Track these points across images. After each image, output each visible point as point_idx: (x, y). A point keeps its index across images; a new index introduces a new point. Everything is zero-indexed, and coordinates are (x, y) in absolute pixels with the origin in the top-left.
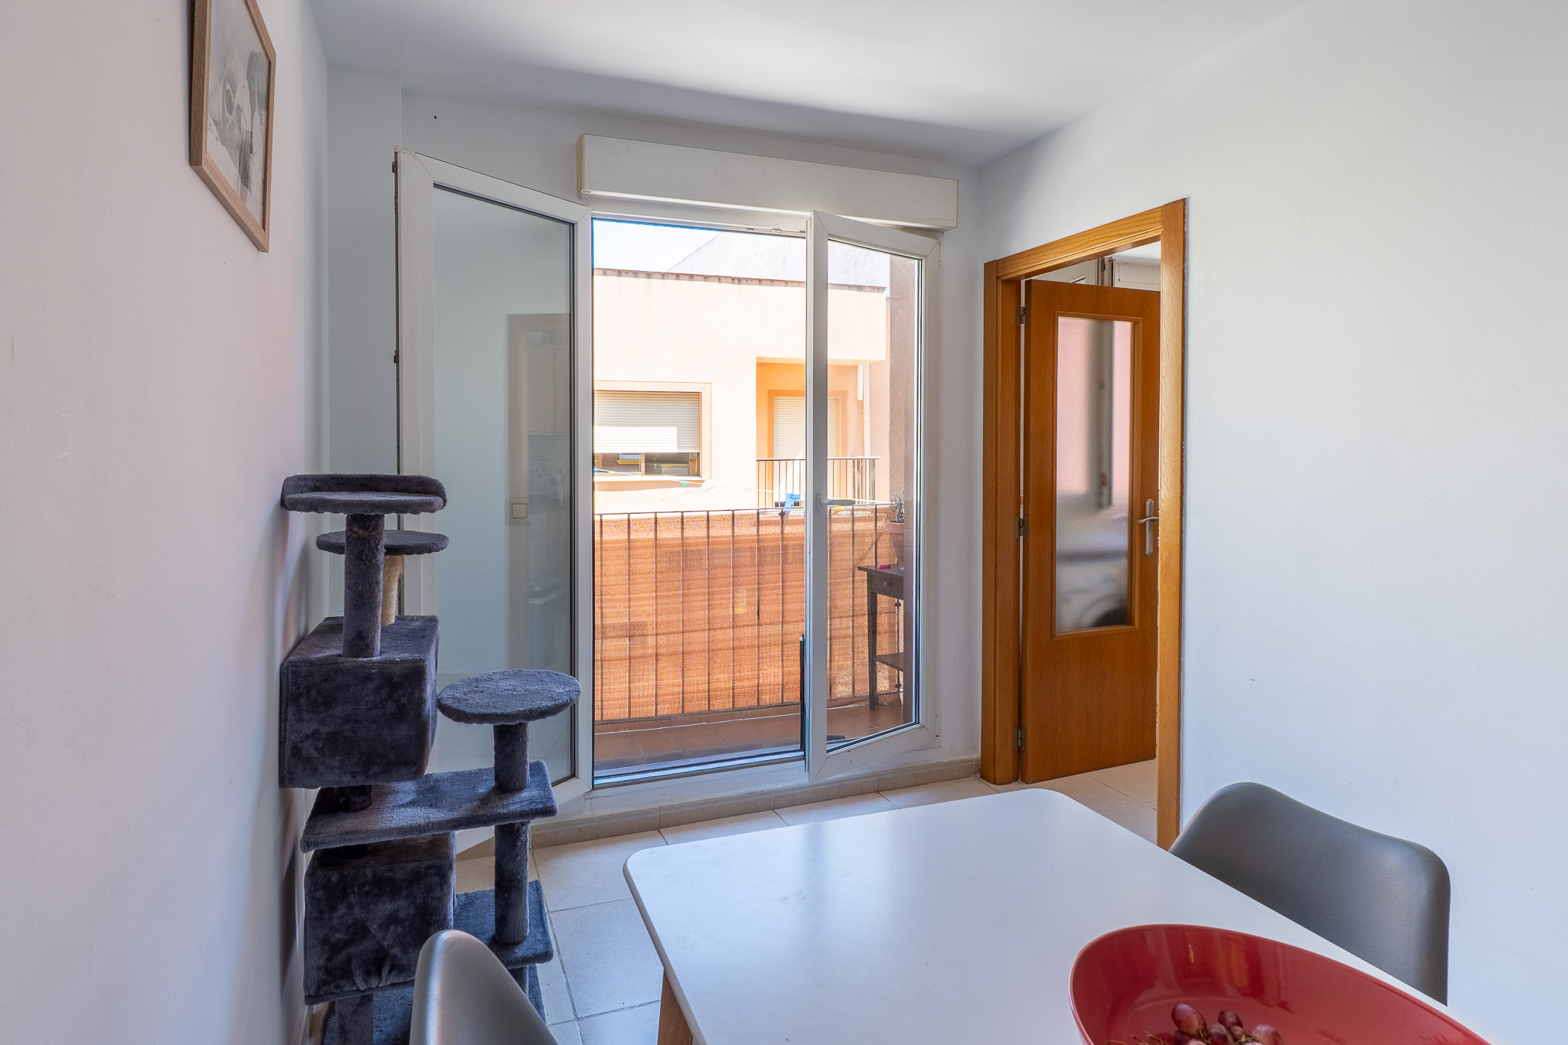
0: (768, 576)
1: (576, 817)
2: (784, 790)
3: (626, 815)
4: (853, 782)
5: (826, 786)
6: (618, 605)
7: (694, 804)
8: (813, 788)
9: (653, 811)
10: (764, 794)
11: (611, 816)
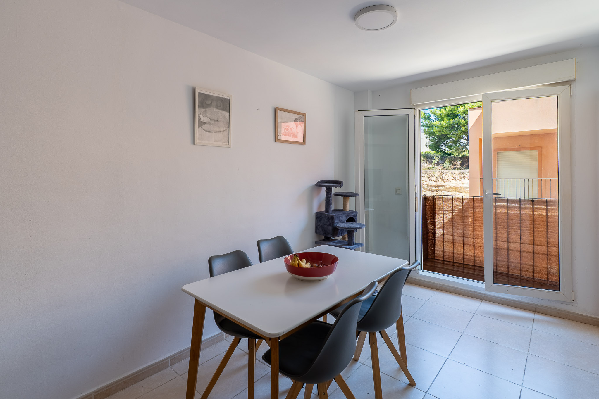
0: (525, 225)
1: (414, 277)
2: (488, 295)
3: (428, 282)
4: (521, 303)
5: (508, 300)
6: (458, 226)
7: (451, 287)
8: (501, 299)
9: (437, 284)
10: (478, 293)
11: (424, 281)
